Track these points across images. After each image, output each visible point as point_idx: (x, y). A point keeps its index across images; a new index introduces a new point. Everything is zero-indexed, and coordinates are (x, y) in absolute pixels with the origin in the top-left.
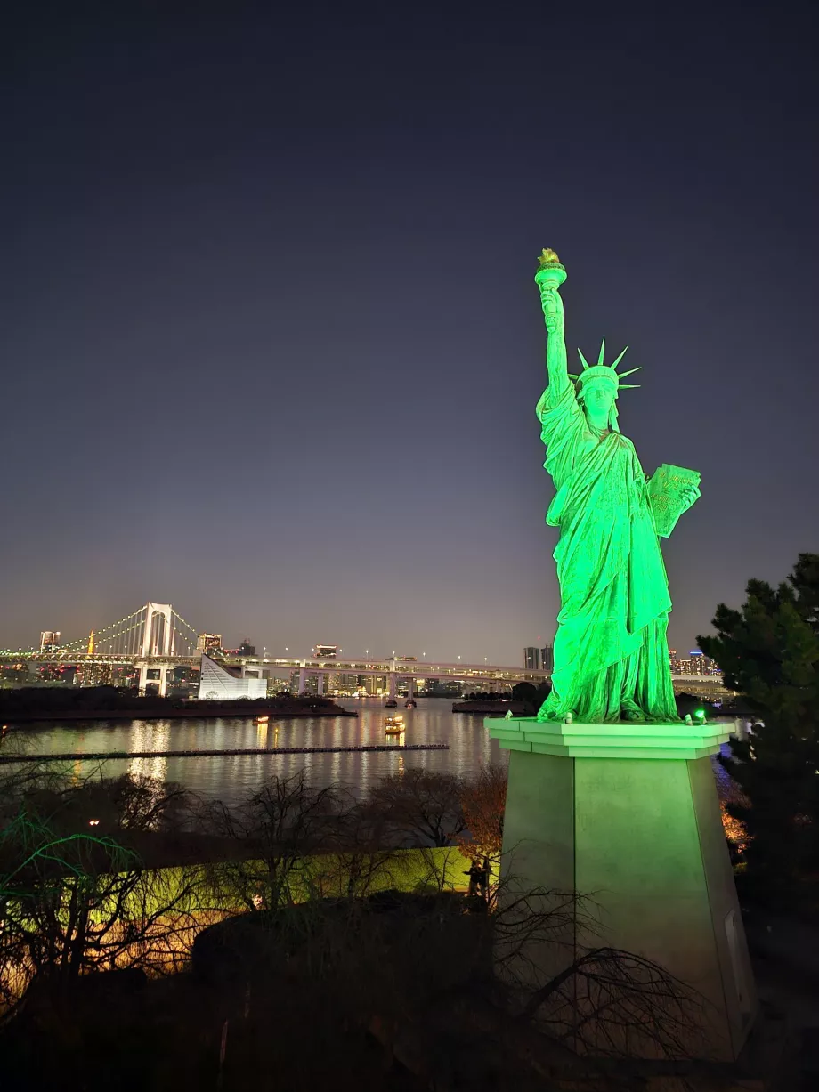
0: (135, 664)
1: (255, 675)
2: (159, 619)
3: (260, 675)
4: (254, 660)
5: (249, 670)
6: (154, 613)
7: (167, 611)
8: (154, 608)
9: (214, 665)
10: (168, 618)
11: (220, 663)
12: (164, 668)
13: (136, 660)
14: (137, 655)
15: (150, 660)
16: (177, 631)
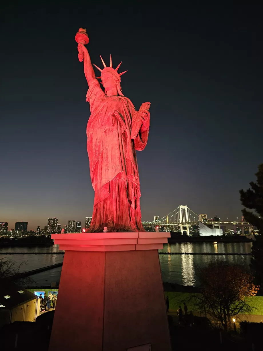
0: (178, 225)
1: (218, 227)
2: (183, 210)
3: (220, 227)
4: (216, 223)
5: (215, 226)
6: (182, 209)
7: (185, 207)
8: (181, 207)
9: (203, 225)
10: (186, 210)
11: (205, 224)
12: (187, 226)
13: (179, 224)
14: (179, 222)
15: (183, 224)
16: (190, 214)
